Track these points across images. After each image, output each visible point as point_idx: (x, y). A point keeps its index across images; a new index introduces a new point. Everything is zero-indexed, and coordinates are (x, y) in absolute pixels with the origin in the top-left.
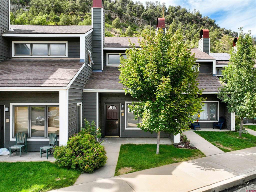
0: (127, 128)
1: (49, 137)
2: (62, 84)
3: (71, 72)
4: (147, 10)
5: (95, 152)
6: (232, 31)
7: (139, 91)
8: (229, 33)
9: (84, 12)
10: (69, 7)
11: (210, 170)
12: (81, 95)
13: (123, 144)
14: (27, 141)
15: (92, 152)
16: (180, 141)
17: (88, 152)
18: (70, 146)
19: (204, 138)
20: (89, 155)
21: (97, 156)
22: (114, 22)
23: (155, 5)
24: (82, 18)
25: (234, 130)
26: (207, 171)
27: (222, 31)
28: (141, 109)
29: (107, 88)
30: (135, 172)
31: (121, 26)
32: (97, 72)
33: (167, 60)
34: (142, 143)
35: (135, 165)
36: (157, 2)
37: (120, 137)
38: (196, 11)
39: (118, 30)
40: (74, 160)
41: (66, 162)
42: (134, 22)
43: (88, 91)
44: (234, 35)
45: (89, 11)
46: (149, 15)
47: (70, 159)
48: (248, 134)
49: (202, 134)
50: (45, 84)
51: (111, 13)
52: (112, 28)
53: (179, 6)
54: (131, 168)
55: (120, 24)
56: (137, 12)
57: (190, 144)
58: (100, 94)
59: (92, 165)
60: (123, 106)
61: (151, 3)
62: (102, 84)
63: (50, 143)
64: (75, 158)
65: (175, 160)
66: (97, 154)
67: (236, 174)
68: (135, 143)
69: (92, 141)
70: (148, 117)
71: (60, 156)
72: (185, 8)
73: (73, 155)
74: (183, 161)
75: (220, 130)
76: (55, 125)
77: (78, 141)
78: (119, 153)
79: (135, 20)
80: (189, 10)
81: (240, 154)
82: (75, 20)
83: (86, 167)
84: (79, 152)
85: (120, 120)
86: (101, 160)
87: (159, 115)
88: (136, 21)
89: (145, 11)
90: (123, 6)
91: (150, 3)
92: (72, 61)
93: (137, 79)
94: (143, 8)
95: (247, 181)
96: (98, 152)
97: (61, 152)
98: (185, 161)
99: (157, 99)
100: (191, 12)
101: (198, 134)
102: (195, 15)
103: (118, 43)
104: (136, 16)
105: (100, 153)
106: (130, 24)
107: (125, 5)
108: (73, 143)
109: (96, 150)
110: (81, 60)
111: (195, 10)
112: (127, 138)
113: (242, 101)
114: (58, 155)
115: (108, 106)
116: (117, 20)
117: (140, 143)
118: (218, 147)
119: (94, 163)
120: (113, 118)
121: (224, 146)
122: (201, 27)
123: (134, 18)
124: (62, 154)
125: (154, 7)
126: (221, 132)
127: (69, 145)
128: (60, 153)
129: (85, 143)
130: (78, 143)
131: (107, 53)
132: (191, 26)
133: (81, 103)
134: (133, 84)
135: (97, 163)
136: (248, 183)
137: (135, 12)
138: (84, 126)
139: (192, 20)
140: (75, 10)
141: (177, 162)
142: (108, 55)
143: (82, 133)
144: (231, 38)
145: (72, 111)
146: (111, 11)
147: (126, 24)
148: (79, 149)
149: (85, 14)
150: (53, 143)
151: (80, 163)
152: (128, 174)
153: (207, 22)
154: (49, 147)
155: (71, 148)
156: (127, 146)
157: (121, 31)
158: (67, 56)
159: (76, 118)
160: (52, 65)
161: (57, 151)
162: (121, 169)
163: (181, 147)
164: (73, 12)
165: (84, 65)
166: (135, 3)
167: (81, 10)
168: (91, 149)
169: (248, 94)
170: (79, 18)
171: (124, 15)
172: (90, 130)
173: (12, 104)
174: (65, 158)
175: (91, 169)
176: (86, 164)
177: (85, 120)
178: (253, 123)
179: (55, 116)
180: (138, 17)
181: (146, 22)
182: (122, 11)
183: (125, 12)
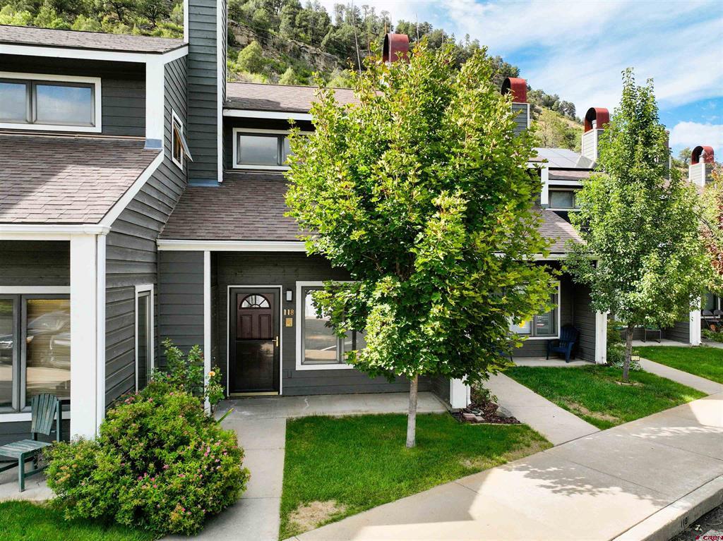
0: (302, 364)
1: (29, 408)
2: (81, 216)
3: (113, 176)
4: (338, 28)
5: (206, 455)
6: (561, 100)
7: (357, 243)
8: (553, 104)
9: (153, 18)
11: (580, 492)
12: (150, 259)
13: (294, 416)
15: (196, 456)
16: (470, 402)
17: (180, 458)
18: (111, 439)
19: (531, 387)
20: (184, 470)
21: (216, 472)
22: (245, 54)
23: (360, 17)
25: (605, 361)
26: (573, 495)
27: (535, 96)
28: (357, 304)
29: (240, 235)
30: (348, 519)
31: (266, 68)
32: (203, 187)
33: (447, 143)
34: (353, 411)
35: (345, 492)
36: (367, 6)
37: (281, 394)
38: (471, 40)
39: (257, 78)
40: (127, 493)
42: (304, 57)
43: (174, 245)
44: (566, 111)
45: (169, 17)
46: (345, 43)
47: (112, 490)
48: (641, 371)
49: (522, 376)
50: (14, 215)
51: (234, 28)
52: (238, 71)
53: (427, 24)
54: (331, 503)
55: (261, 62)
56: (310, 32)
57: (499, 410)
58: (214, 255)
59: (196, 503)
60: (289, 294)
61: (350, 10)
62: (222, 225)
63: (33, 431)
64: (132, 484)
65: (468, 464)
66: (215, 465)
67: (659, 500)
68: (331, 414)
69: (193, 416)
70: (385, 328)
71: (72, 483)
72: (442, 30)
73: (123, 472)
74: (492, 468)
75: (567, 362)
76: (55, 359)
77: (144, 421)
78: (283, 452)
79: (305, 52)
80: (453, 35)
81: (643, 432)
83: (174, 516)
84: (145, 459)
85: (280, 341)
86: (229, 484)
87: (424, 323)
88: (307, 57)
89: (334, 31)
90: (269, 11)
91: (348, 9)
92: (117, 145)
93: (353, 204)
94: (328, 21)
95: (691, 521)
96: (216, 458)
97: (74, 466)
98: (497, 466)
99: (418, 270)
100: (457, 43)
101: (510, 376)
103: (268, 100)
104: (309, 44)
105: (227, 459)
106: (292, 63)
107: (276, 8)
108: (124, 427)
109: (208, 451)
110: (148, 140)
111: (468, 36)
112: (303, 397)
113: (633, 278)
114: (63, 479)
115: (240, 297)
116: (254, 50)
117: (348, 414)
118: (577, 415)
119: (204, 497)
120: (256, 334)
121: (593, 410)
123: (303, 48)
124: (82, 472)
125: (359, 20)
126: (571, 369)
127: (107, 438)
128: (71, 468)
129: (168, 428)
130: (140, 429)
131: (234, 129)
133: (150, 287)
134: (337, 220)
135: (214, 496)
136: (697, 529)
137: (306, 31)
138: (162, 363)
140: (123, 8)
141: (475, 471)
142: (239, 134)
143: (154, 388)
144: (557, 118)
145: (117, 313)
146: (236, 23)
147: (281, 64)
148: (147, 448)
149: (155, 26)
150: (45, 429)
151: (150, 502)
152: (328, 526)
154: (29, 446)
155: (117, 445)
156: (306, 425)
157: (265, 80)
158: (98, 129)
159: (134, 336)
160: (44, 153)
161: (62, 463)
162: (298, 510)
163: (475, 421)
164: (117, 15)
165: (160, 159)
166: (304, 6)
167: (143, 11)
168: (191, 447)
169: (653, 258)
171: (274, 37)
172: (184, 377)
174: (91, 488)
175: (192, 522)
176: (173, 503)
177: (166, 343)
178: (643, 340)
179: (57, 333)
180: (313, 45)
181: (337, 60)
182: (268, 26)
183: (277, 29)
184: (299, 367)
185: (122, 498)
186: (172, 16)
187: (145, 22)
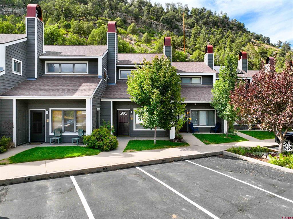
1: (77, 132)
3: (93, 86)
4: (167, 13)
6: (263, 36)
8: (260, 38)
9: (97, 16)
10: (81, 12)
12: (99, 103)
14: (62, 135)
15: (108, 138)
16: (174, 138)
17: (106, 139)
18: (93, 135)
19: (197, 137)
20: (106, 141)
21: (112, 141)
22: (130, 27)
23: (176, 7)
24: (94, 23)
25: (226, 133)
27: (251, 35)
31: (138, 32)
32: (111, 85)
36: (179, 3)
37: (130, 136)
39: (134, 37)
41: (92, 144)
42: (153, 26)
43: (105, 100)
44: (266, 41)
46: (170, 18)
51: (126, 17)
52: (127, 34)
53: (204, 8)
54: (134, 150)
55: (136, 30)
56: (155, 16)
57: (182, 140)
58: (114, 102)
59: (108, 146)
62: (115, 95)
65: (166, 147)
68: (141, 140)
72: (210, 10)
73: (96, 140)
74: (171, 148)
77: (99, 132)
78: (127, 144)
79: (153, 24)
80: (215, 12)
81: (216, 145)
82: (87, 26)
83: (105, 148)
85: (130, 123)
86: (114, 144)
88: (154, 26)
89: (165, 14)
90: (140, 9)
91: (171, 5)
92: (92, 77)
93: (139, 91)
94: (163, 10)
99: (152, 105)
100: (217, 15)
101: (195, 135)
102: (222, 18)
104: (155, 21)
106: (148, 29)
107: (142, 7)
108: (96, 133)
110: (99, 76)
111: (222, 12)
112: (135, 137)
114: (87, 140)
115: (120, 112)
116: (133, 26)
118: (203, 142)
119: (110, 145)
120: (124, 121)
121: (210, 142)
122: (228, 32)
123: (153, 22)
125: (175, 9)
131: (119, 69)
132: (217, 30)
133: (99, 109)
134: (136, 94)
135: (112, 146)
139: (219, 24)
140: (87, 15)
144: (261, 44)
146: (127, 15)
147: (144, 30)
148: (100, 137)
149: (98, 19)
150: (81, 136)
151: (101, 145)
152: (132, 152)
153: (235, 25)
154: (78, 138)
155: (95, 136)
156: (134, 141)
157: (137, 37)
158: (88, 73)
160: (78, 80)
162: (128, 150)
163: (175, 142)
164: (85, 17)
165: (102, 80)
166: (153, 5)
167: (94, 14)
170: (91, 24)
171: (141, 19)
173: (50, 109)
174: (91, 141)
175: (108, 149)
176: (104, 145)
177: (103, 120)
180: (157, 21)
181: (166, 26)
182: (139, 15)
183: (143, 16)
184: (134, 130)
185: (96, 144)
186: (104, 15)
187: (95, 18)
